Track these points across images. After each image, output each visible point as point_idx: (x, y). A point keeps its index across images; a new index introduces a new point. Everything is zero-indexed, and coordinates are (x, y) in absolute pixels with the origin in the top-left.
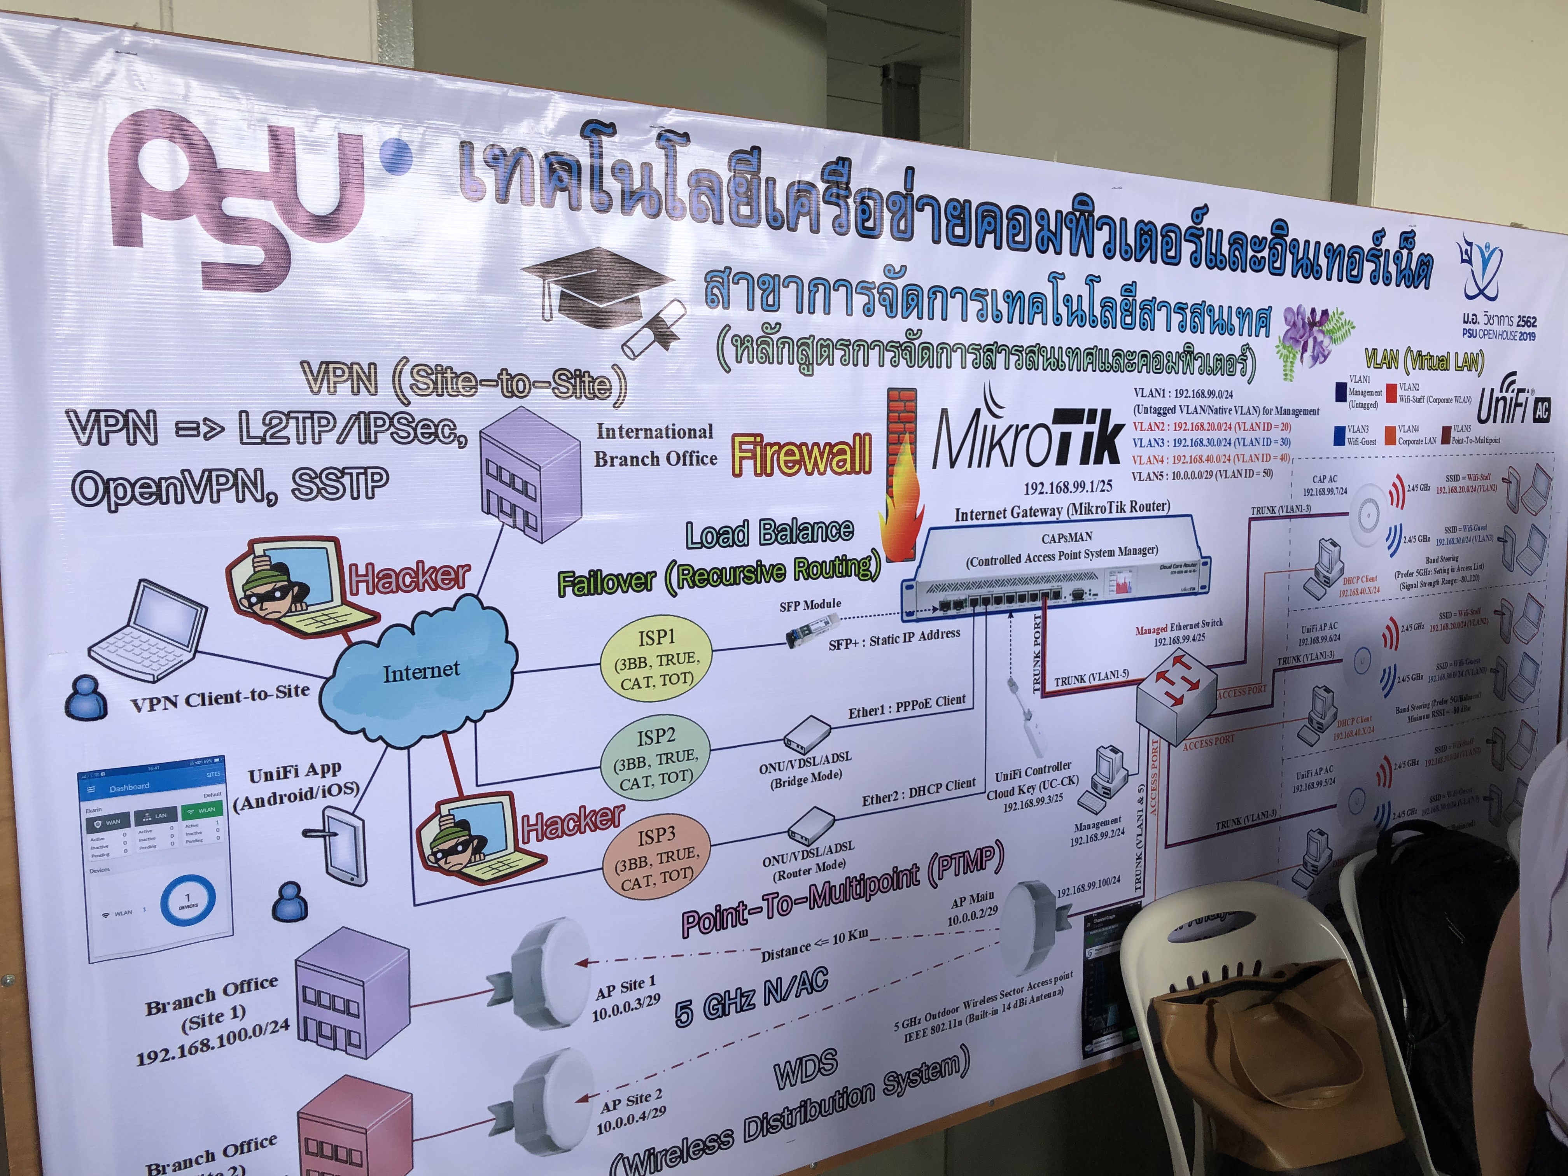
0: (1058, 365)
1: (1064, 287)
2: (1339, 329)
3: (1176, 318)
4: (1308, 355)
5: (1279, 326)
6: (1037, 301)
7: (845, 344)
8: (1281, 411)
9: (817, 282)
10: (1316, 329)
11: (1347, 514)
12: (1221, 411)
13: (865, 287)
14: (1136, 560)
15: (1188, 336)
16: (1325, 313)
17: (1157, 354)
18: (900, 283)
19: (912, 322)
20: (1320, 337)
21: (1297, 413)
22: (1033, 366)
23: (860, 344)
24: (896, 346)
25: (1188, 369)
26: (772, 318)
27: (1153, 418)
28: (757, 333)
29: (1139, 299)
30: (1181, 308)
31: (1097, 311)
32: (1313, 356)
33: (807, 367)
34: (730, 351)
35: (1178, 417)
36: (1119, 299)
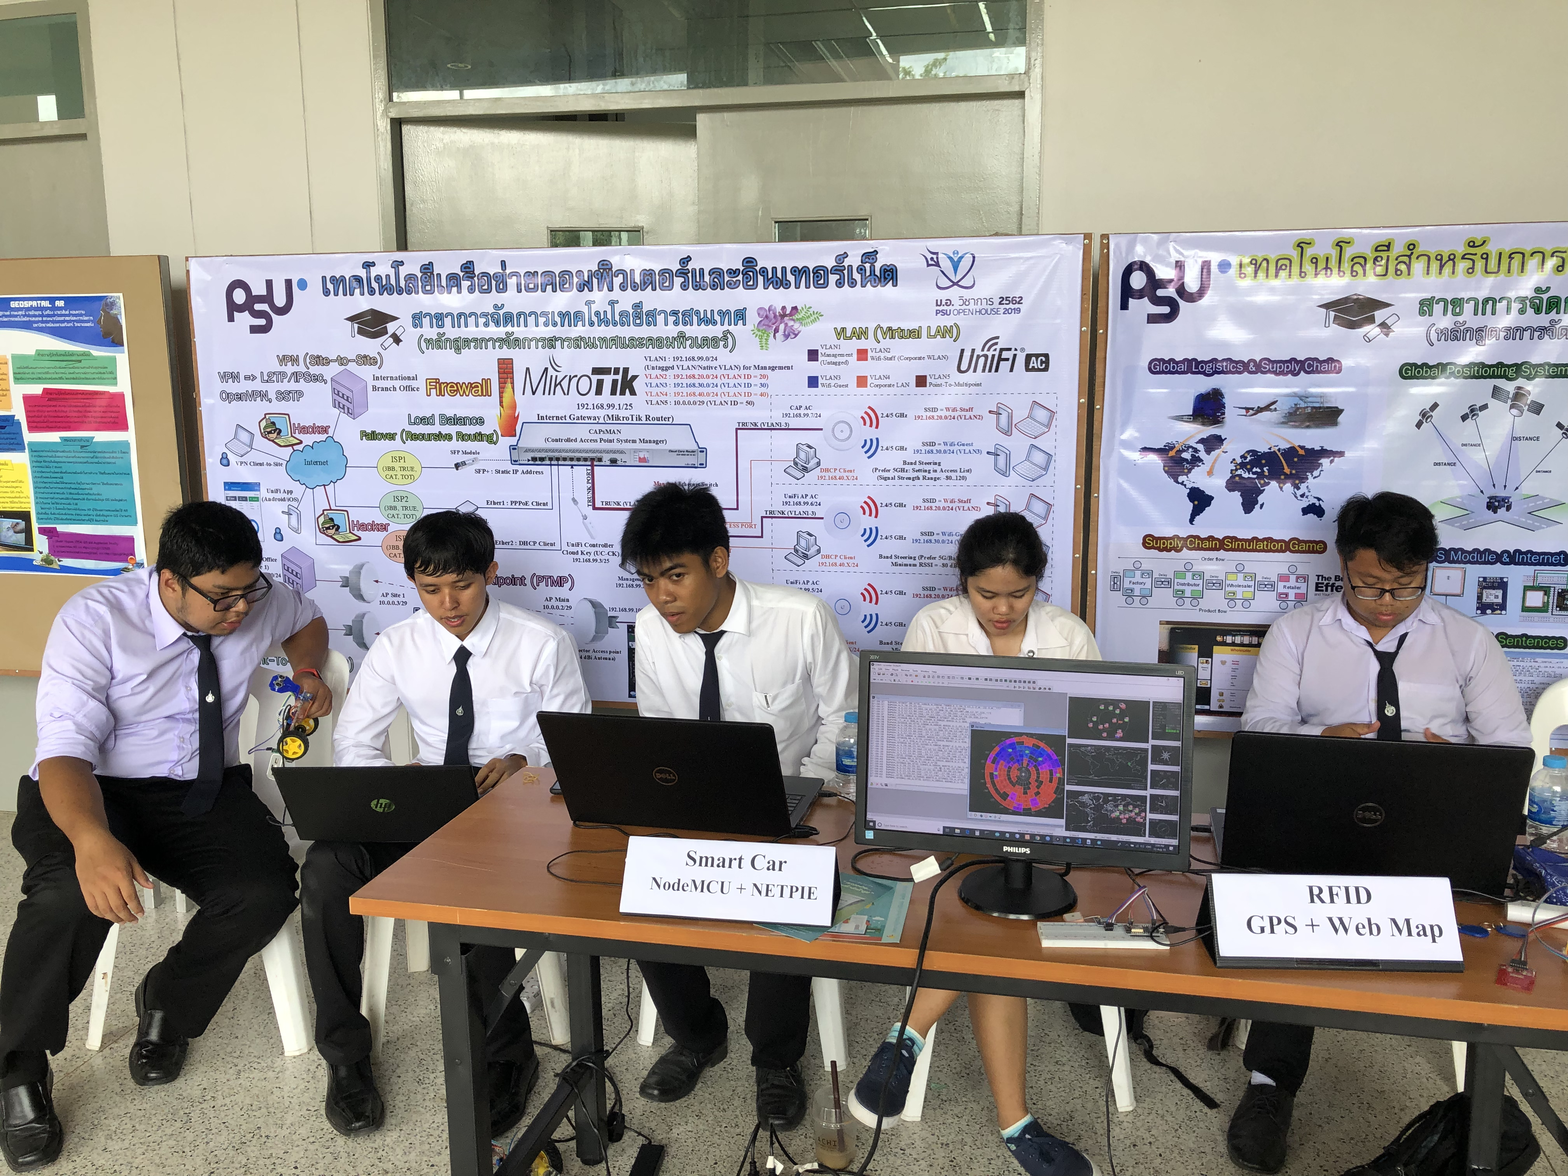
0: (594, 346)
1: (594, 308)
2: (809, 317)
3: (671, 319)
4: (779, 335)
5: (753, 318)
6: (578, 315)
7: (475, 340)
8: (757, 367)
9: (460, 315)
10: (786, 318)
11: (821, 429)
12: (710, 368)
13: (485, 315)
14: (653, 446)
15: (681, 328)
16: (795, 309)
17: (659, 339)
18: (501, 312)
19: (509, 329)
20: (791, 323)
21: (773, 369)
22: (579, 347)
23: (483, 340)
24: (501, 340)
25: (682, 345)
26: (441, 331)
27: (660, 372)
28: (435, 337)
29: (644, 310)
30: (675, 313)
31: (617, 318)
32: (785, 335)
33: (458, 350)
34: (423, 345)
35: (676, 371)
36: (631, 311)
